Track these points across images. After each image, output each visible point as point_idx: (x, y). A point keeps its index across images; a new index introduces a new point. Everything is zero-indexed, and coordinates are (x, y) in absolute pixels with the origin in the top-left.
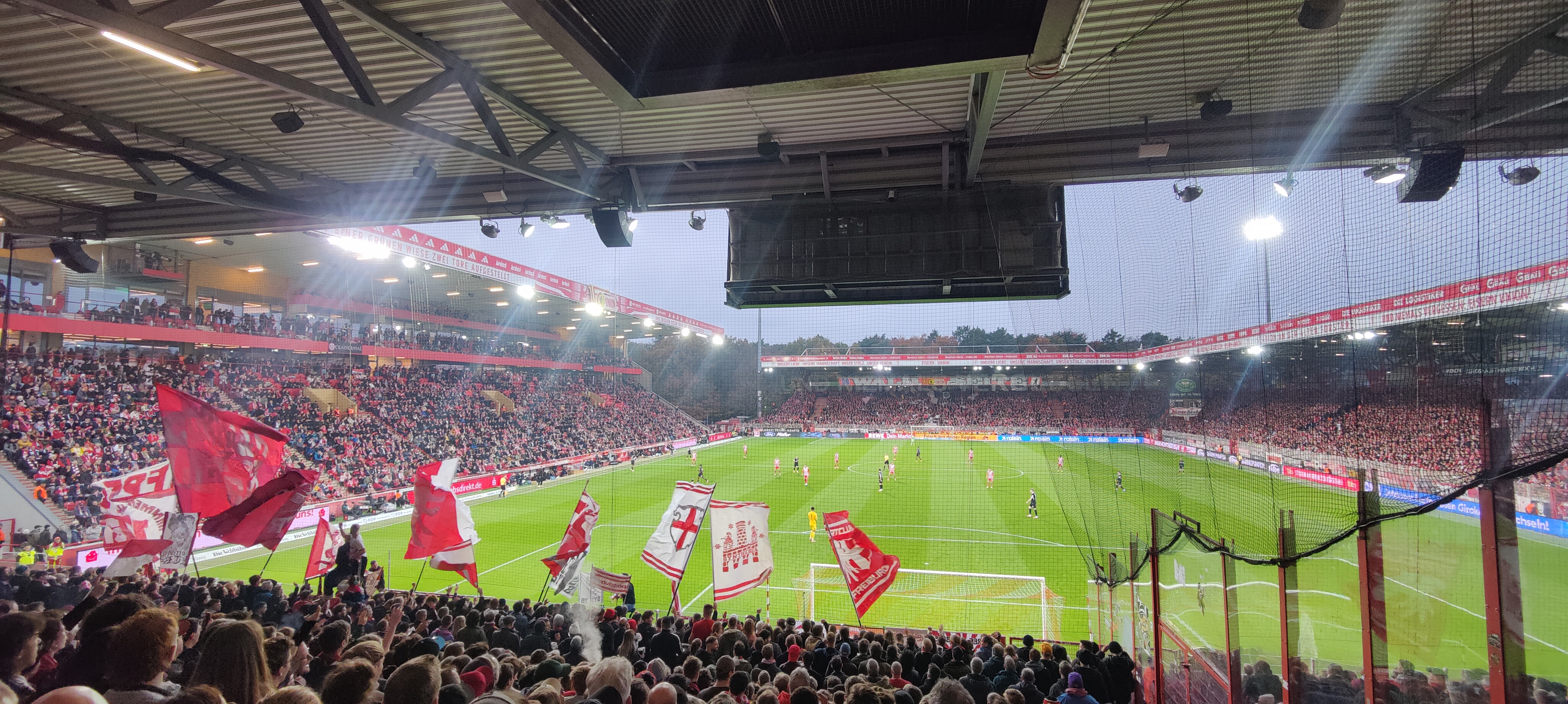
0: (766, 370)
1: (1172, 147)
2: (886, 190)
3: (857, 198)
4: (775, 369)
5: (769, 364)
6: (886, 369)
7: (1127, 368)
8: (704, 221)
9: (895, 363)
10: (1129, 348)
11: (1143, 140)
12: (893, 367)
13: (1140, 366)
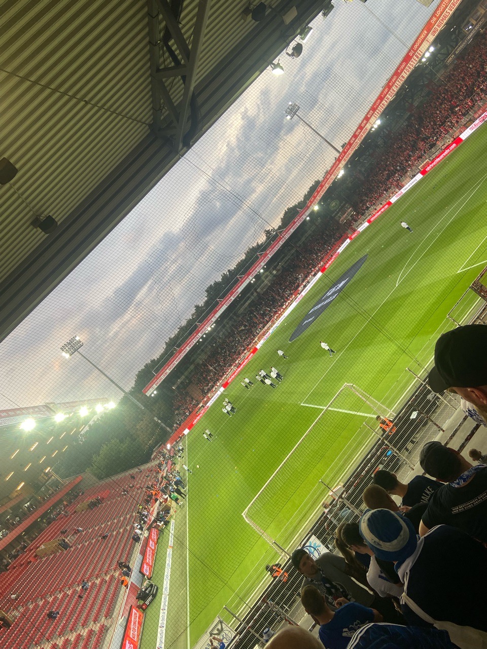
0: (153, 395)
4: (156, 389)
5: (151, 390)
6: (213, 326)
7: (312, 214)
9: (214, 319)
10: (303, 205)
12: (215, 322)
13: (316, 208)
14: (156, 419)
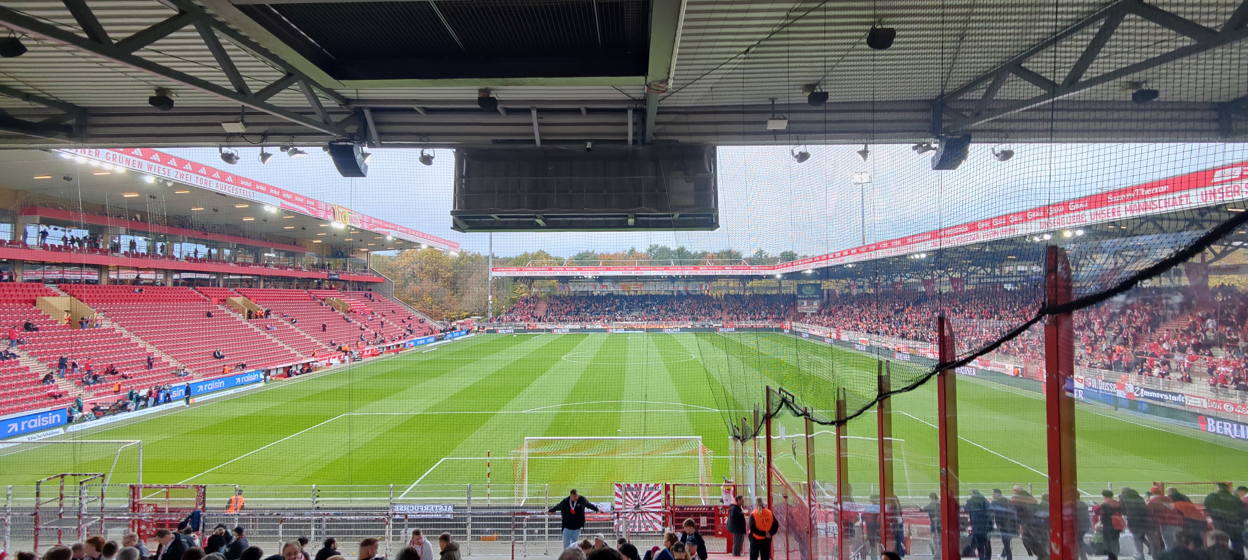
1: (789, 122)
2: (584, 142)
3: (562, 147)
4: (504, 277)
6: (595, 278)
7: (771, 277)
8: (433, 158)
9: (602, 273)
10: (771, 262)
11: (770, 116)
13: (779, 275)
14: (490, 297)
